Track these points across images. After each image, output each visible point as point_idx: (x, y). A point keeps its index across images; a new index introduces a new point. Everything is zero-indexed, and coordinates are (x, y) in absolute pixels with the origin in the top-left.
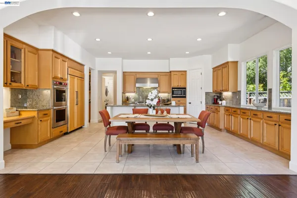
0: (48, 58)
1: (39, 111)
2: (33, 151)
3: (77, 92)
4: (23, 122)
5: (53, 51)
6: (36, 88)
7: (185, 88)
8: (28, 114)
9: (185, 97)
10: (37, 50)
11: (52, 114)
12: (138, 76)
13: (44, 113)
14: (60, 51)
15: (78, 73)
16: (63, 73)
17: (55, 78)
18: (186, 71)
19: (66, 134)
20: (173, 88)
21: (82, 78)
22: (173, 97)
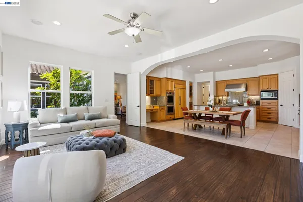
0: (164, 81)
1: (159, 106)
2: (157, 123)
3: (180, 97)
4: (154, 110)
5: (166, 78)
6: (160, 96)
7: (277, 91)
8: (156, 107)
9: (277, 99)
10: (160, 79)
11: (166, 108)
12: (228, 83)
13: (162, 107)
14: (169, 77)
15: (181, 86)
16: (172, 87)
17: (167, 91)
18: (278, 74)
19: (174, 119)
20: (261, 91)
21: (185, 89)
22: (261, 99)
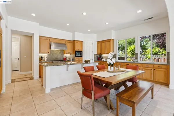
7: (82, 51)
9: (82, 57)
12: (51, 40)
18: (82, 41)
20: (76, 51)
22: (76, 57)
